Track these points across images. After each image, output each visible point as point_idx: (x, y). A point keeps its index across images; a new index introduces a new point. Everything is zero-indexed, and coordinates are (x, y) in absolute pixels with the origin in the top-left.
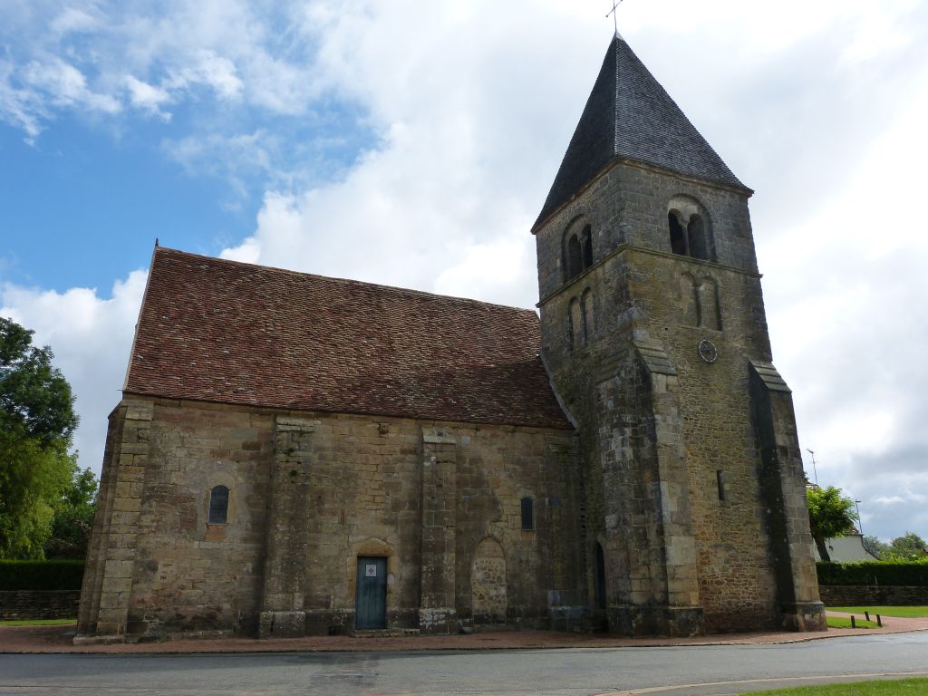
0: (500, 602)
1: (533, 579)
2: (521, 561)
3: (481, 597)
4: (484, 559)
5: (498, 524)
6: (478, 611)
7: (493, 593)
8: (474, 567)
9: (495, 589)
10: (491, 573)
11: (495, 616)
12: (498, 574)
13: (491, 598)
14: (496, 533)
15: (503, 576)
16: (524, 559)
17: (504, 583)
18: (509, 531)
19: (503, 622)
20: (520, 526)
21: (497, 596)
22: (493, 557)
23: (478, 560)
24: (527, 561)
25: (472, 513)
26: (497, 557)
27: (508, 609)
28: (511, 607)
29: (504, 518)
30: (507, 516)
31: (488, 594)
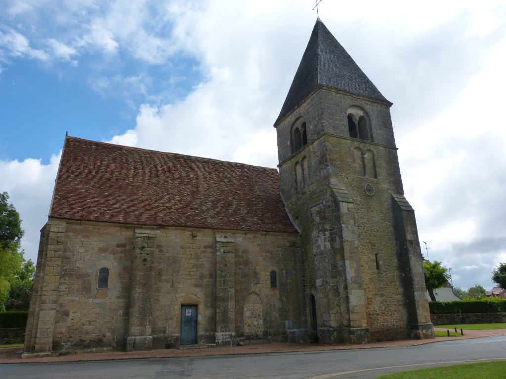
0: (259, 328)
1: (277, 315)
2: (271, 305)
3: (249, 325)
4: (251, 305)
5: (258, 285)
6: (248, 333)
7: (256, 323)
8: (245, 309)
9: (257, 321)
10: (254, 312)
11: (257, 336)
12: (258, 313)
13: (254, 326)
14: (257, 291)
15: (261, 314)
16: (272, 304)
17: (262, 317)
18: (264, 289)
19: (261, 339)
20: (270, 286)
21: (258, 325)
22: (255, 303)
23: (247, 305)
24: (274, 305)
25: (244, 280)
26: (257, 303)
27: (264, 332)
28: (266, 330)
29: (261, 282)
30: (263, 281)
31: (253, 324)
